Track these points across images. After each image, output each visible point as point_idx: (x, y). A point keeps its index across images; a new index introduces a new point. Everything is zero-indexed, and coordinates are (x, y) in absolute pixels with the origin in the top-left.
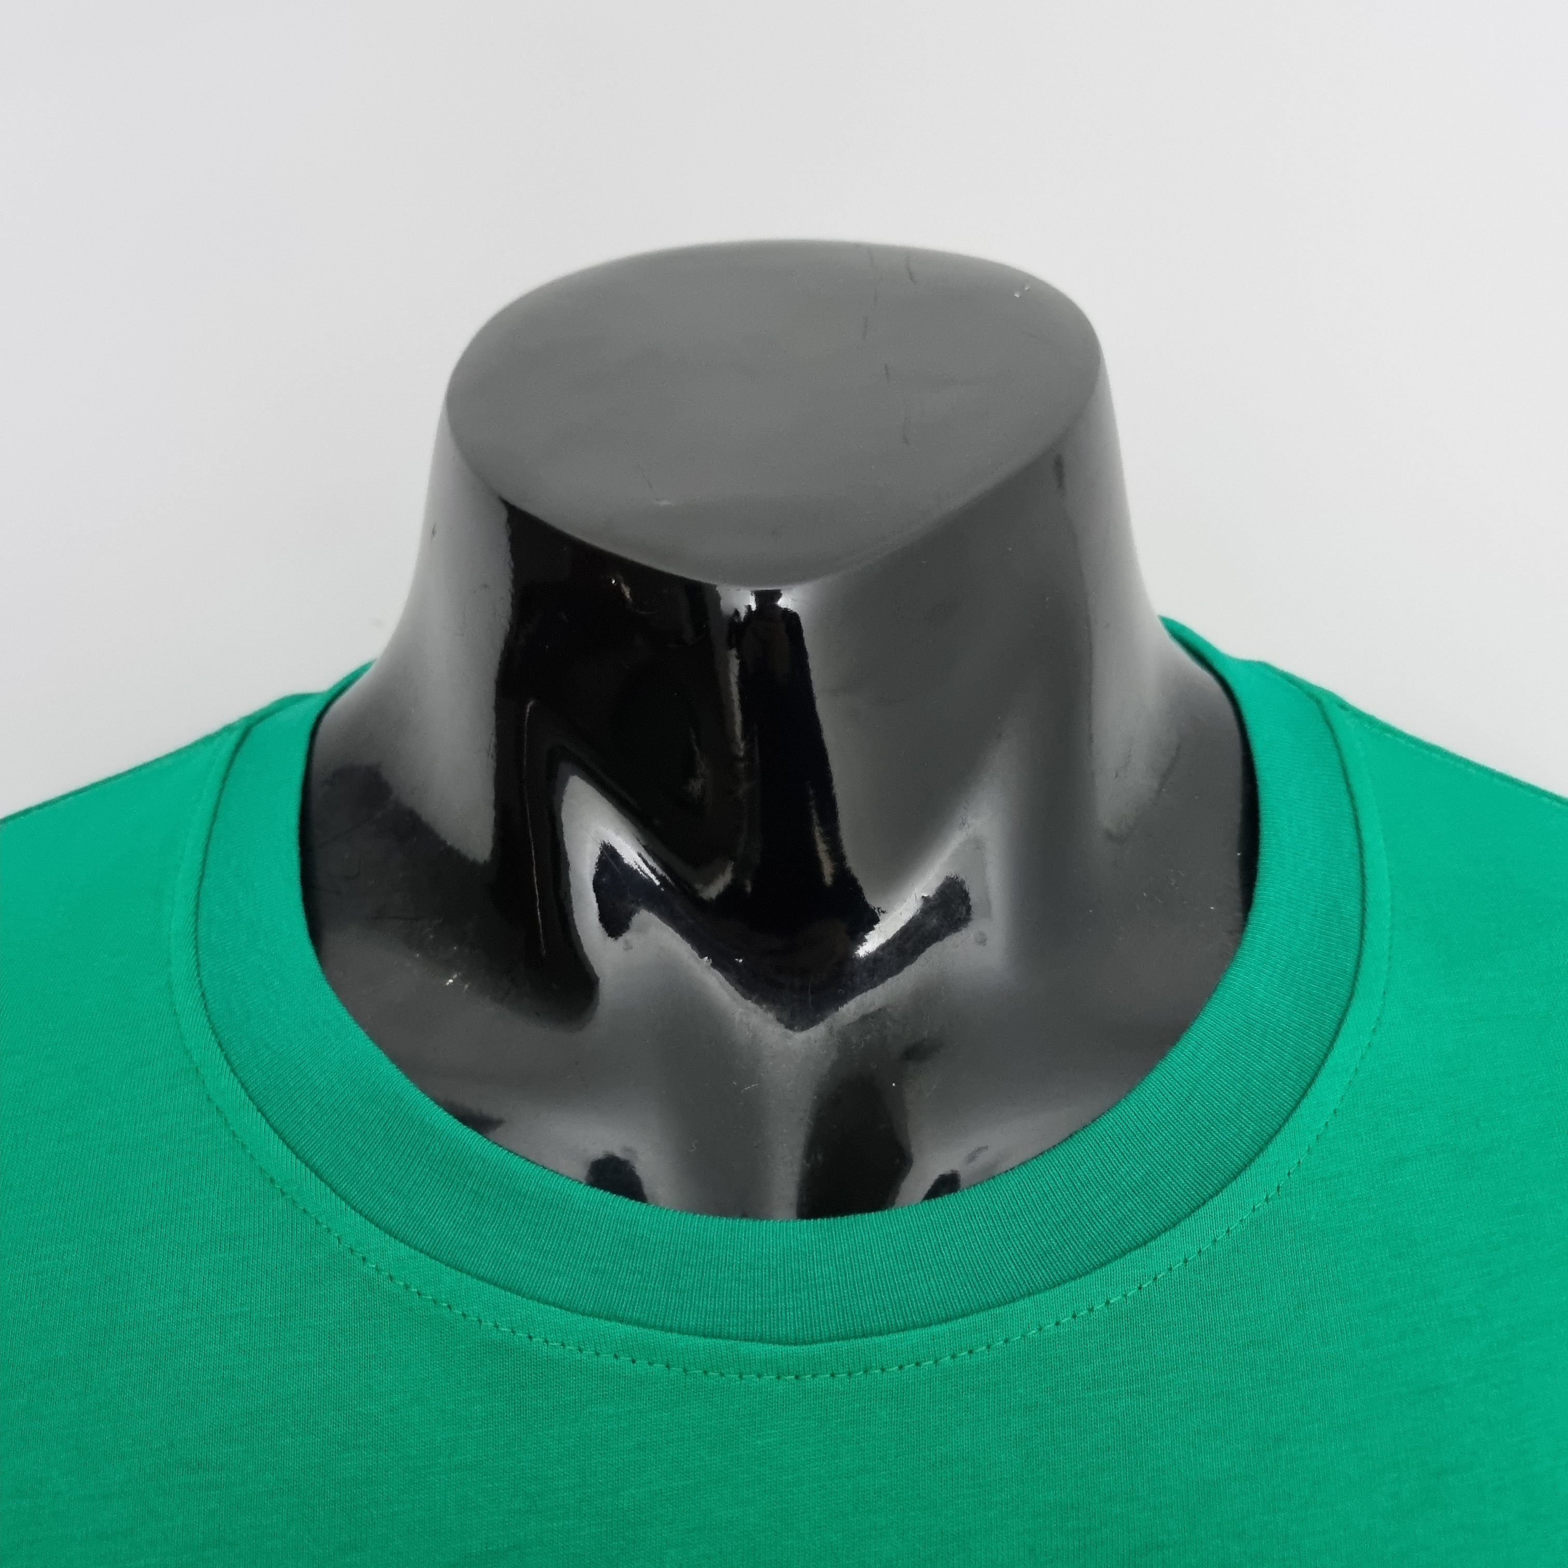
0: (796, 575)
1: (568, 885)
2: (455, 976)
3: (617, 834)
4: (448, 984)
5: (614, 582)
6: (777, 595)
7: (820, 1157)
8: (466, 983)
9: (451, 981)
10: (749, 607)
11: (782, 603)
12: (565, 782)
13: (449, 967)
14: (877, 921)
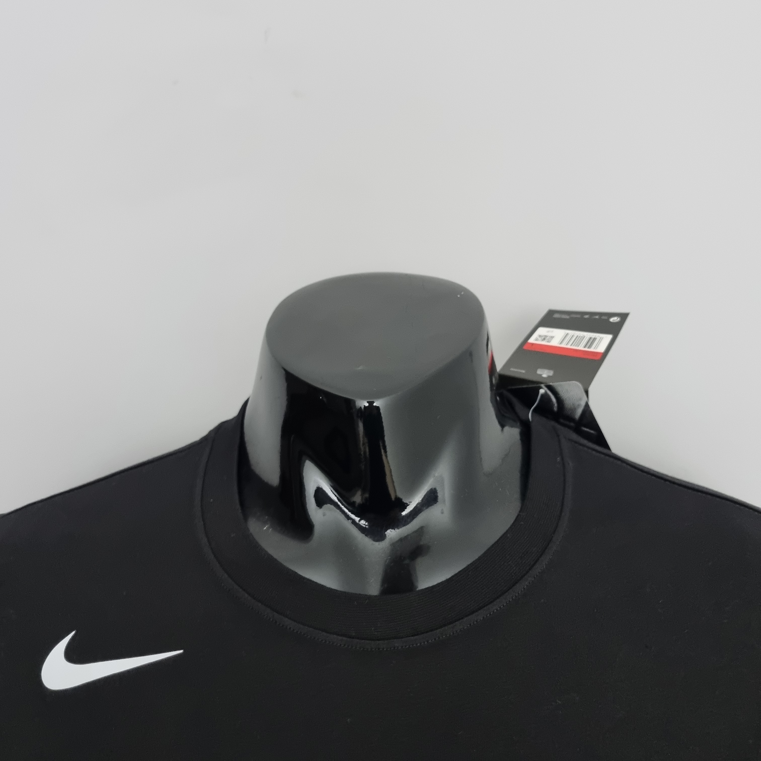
0: (378, 397)
1: (305, 495)
2: (267, 527)
3: (321, 479)
4: (264, 529)
5: (321, 398)
6: (373, 402)
7: (386, 586)
8: (270, 529)
9: (265, 528)
10: (364, 406)
11: (375, 404)
12: (305, 462)
13: (265, 523)
14: (406, 508)
